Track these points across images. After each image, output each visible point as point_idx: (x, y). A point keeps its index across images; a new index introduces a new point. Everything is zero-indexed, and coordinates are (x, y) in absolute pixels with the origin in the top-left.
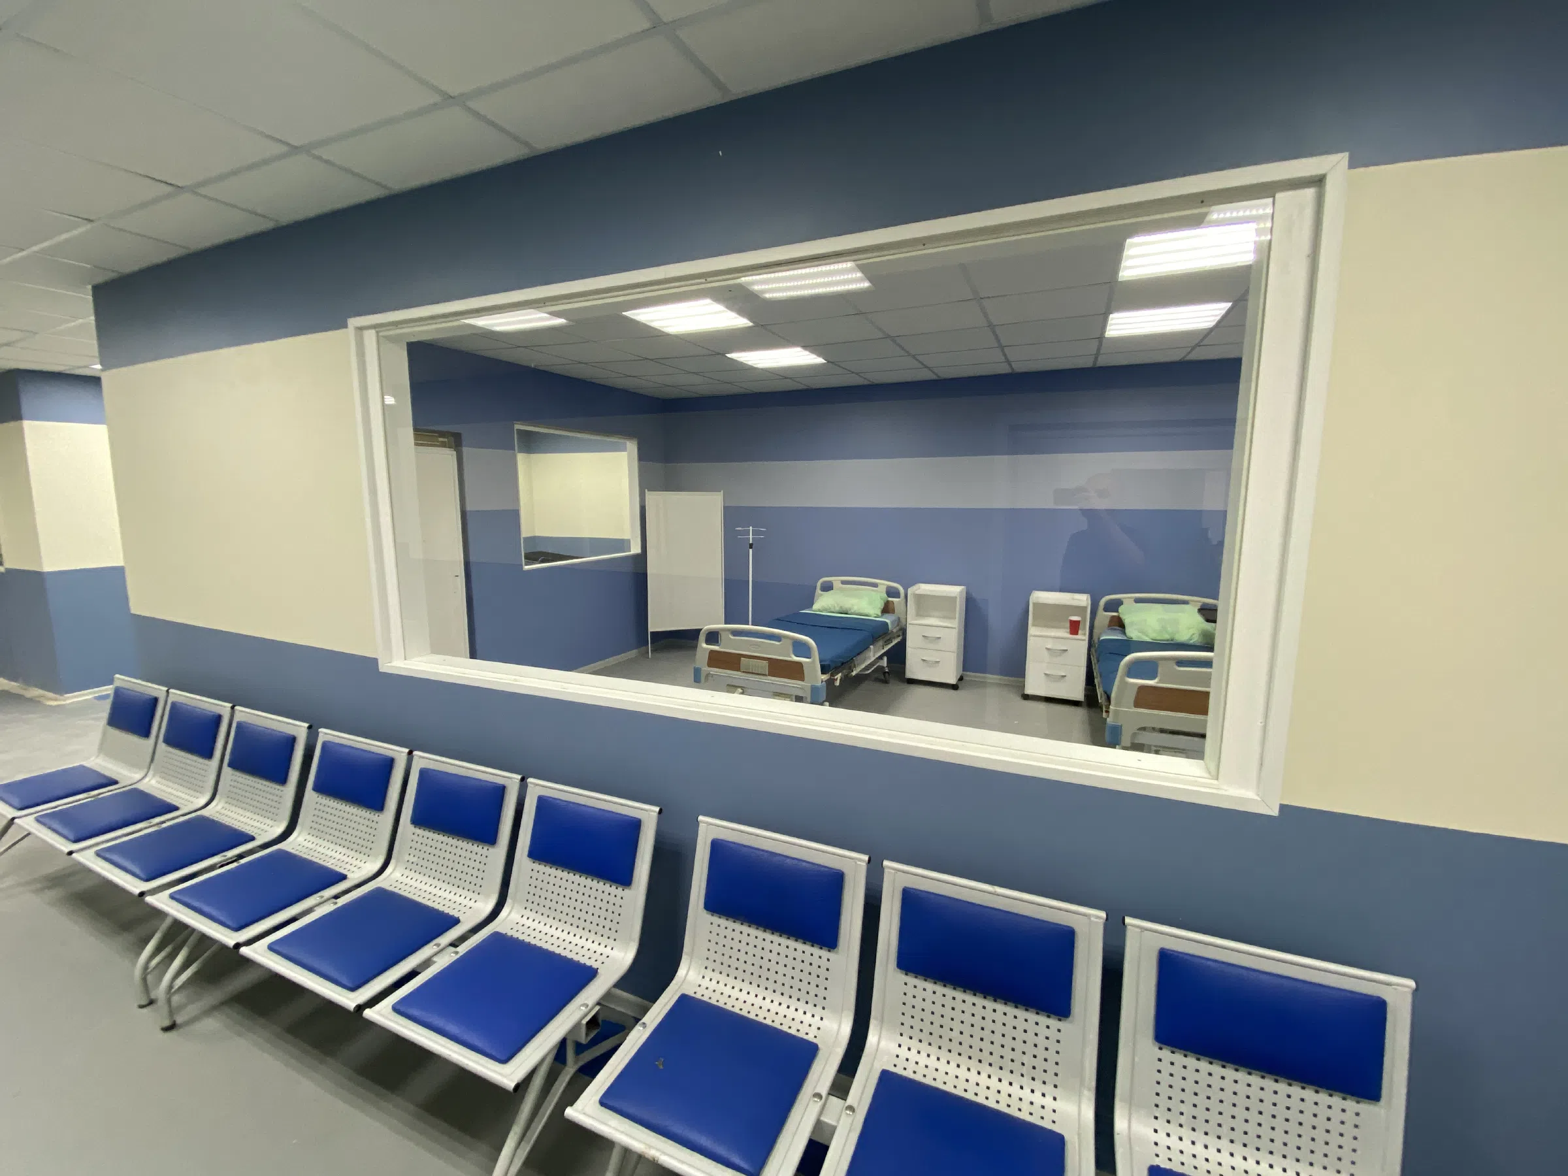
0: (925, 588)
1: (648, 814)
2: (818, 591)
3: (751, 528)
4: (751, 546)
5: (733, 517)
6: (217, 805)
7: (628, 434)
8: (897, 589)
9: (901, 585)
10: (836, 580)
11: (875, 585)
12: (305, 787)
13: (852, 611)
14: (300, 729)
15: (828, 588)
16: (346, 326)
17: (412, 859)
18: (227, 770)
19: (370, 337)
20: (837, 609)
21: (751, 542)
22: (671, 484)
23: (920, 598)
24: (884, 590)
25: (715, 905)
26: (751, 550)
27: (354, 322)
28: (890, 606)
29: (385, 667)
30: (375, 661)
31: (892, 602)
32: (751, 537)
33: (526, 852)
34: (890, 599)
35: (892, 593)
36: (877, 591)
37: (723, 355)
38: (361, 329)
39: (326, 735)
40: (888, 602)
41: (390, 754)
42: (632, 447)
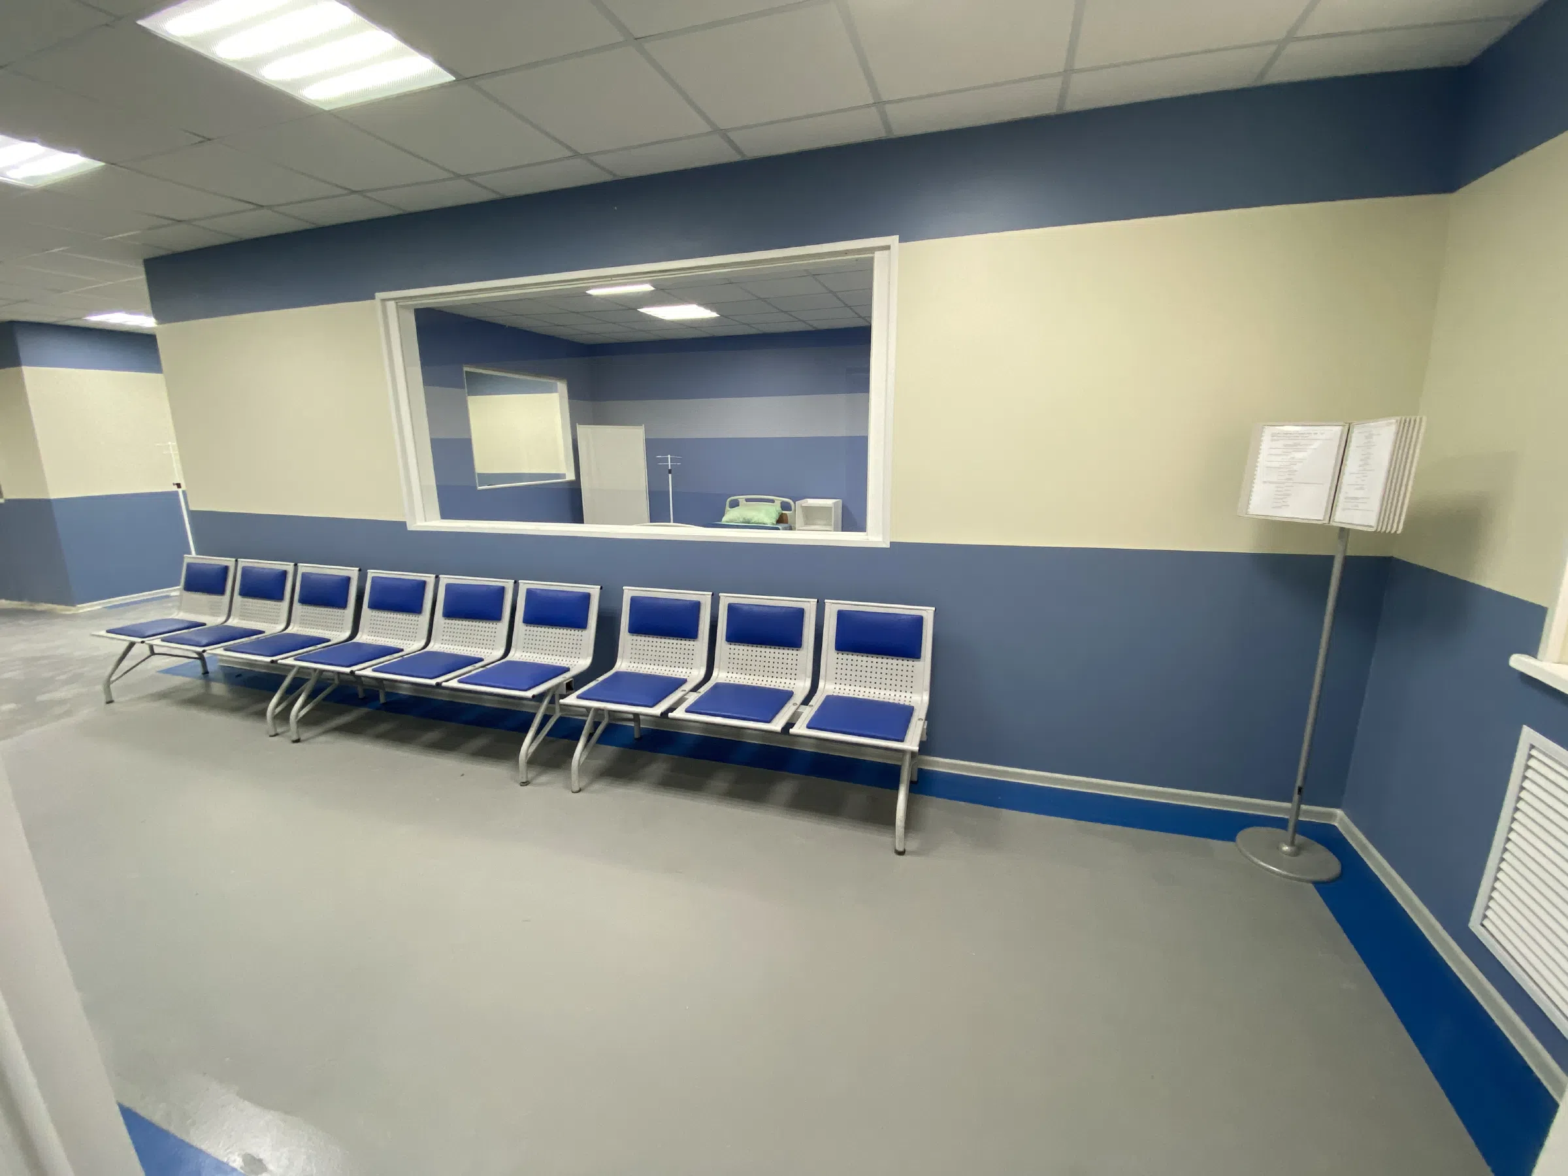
0: (811, 502)
1: (594, 591)
2: (727, 508)
3: (669, 456)
4: (670, 472)
5: (653, 447)
6: (293, 628)
7: (558, 375)
8: (789, 503)
9: (790, 499)
10: (741, 499)
11: (773, 501)
12: (361, 607)
13: (753, 521)
14: (353, 572)
15: (735, 504)
16: (373, 298)
17: (445, 638)
18: (297, 606)
19: (391, 305)
20: (741, 520)
21: (670, 468)
22: (599, 419)
23: (808, 510)
24: (779, 505)
25: (635, 630)
26: (670, 475)
27: (380, 295)
28: (784, 518)
29: (411, 527)
30: (405, 523)
31: (785, 514)
32: (670, 464)
33: (521, 619)
34: (784, 512)
35: (785, 506)
36: (773, 506)
37: (635, 309)
38: (384, 300)
39: (372, 573)
40: (782, 514)
41: (423, 579)
42: (562, 386)
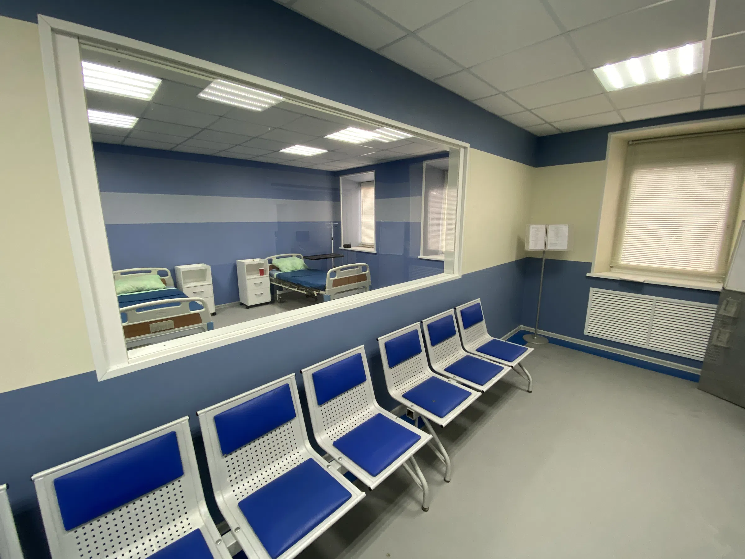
0: (184, 268)
11: (149, 271)
13: (147, 288)
24: (156, 273)
34: (162, 278)
36: (152, 274)
41: (170, 430)
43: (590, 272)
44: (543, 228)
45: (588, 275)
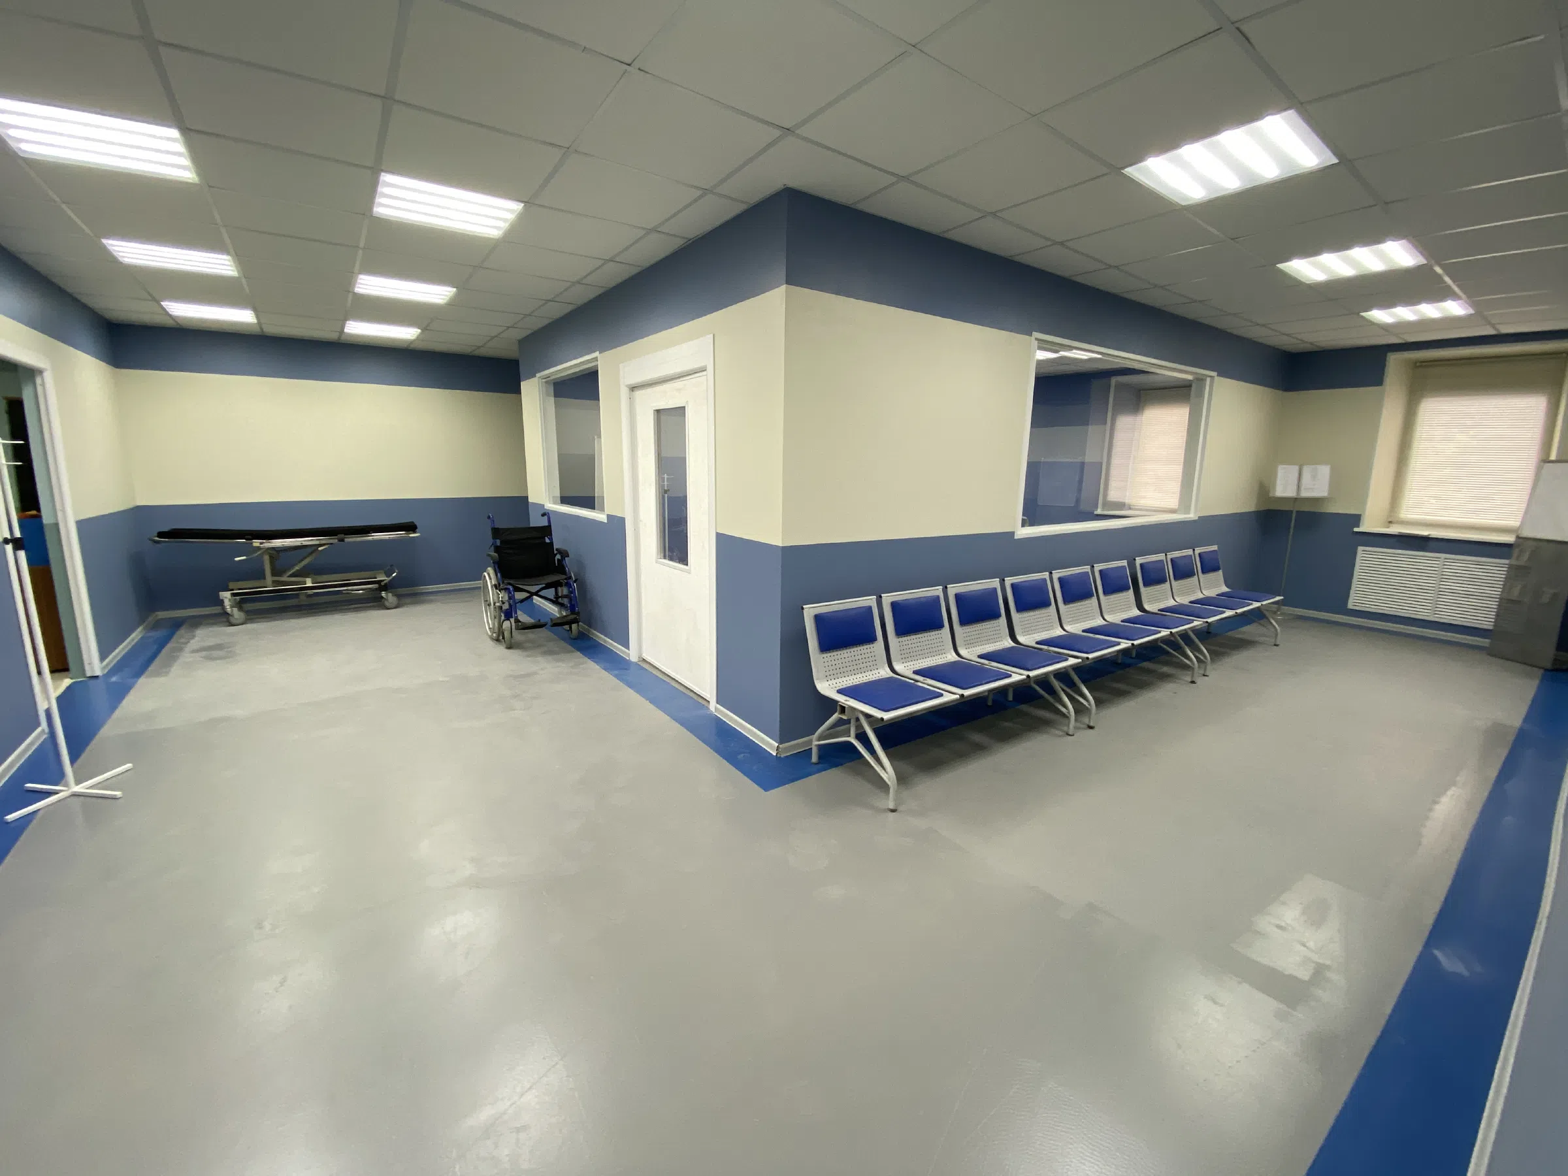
29: (1016, 536)
43: (1358, 527)
44: (1296, 468)
45: (1356, 530)
